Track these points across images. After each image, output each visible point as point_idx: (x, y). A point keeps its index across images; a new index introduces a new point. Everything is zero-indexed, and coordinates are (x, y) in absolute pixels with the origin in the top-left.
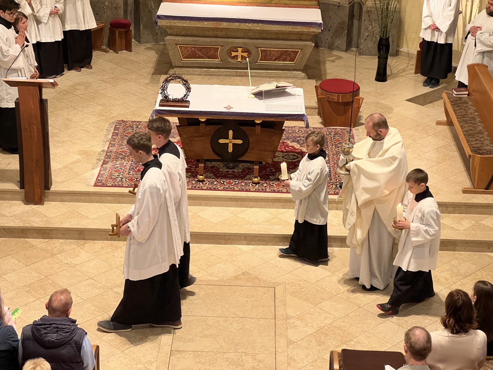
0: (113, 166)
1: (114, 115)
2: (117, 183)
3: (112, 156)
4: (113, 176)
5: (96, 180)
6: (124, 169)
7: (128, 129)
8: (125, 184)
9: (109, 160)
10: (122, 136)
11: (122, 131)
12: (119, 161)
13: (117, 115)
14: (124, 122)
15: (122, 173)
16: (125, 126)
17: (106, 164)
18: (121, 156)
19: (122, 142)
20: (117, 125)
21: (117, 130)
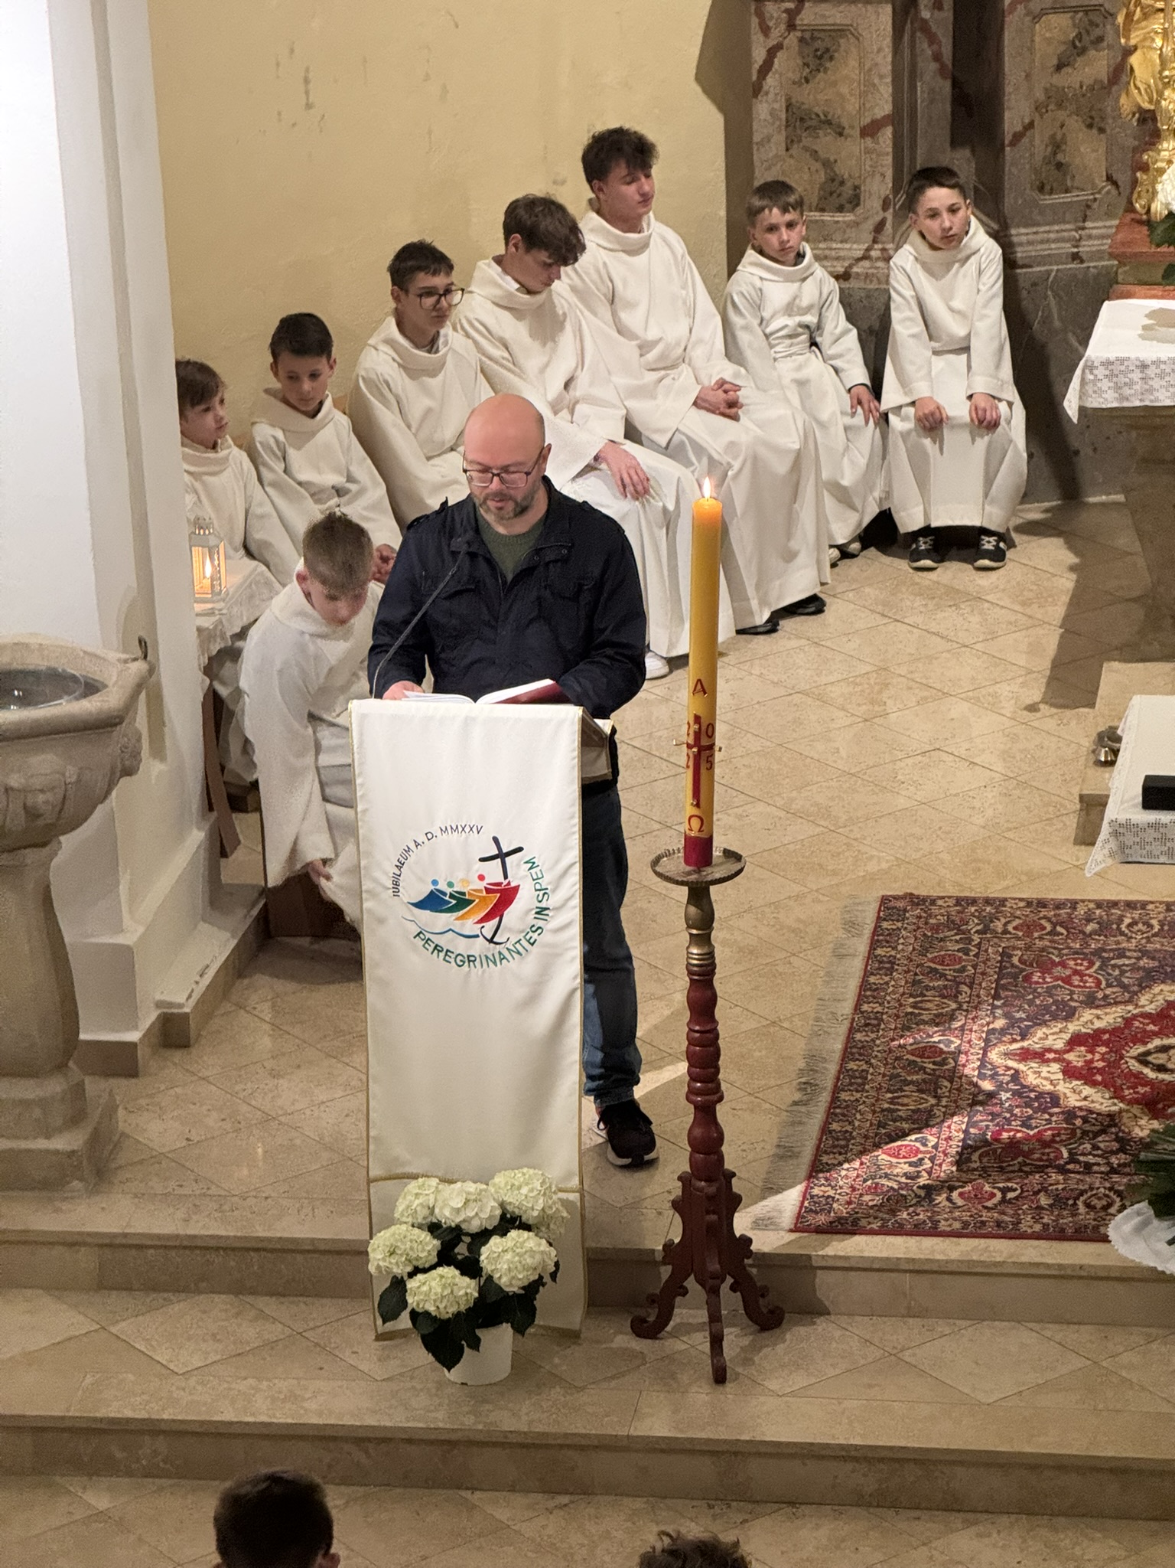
0: (881, 1125)
1: (872, 867)
2: (905, 1215)
3: (870, 1077)
4: (887, 1176)
5: (802, 1203)
6: (938, 1143)
7: (942, 940)
8: (946, 1220)
9: (858, 1095)
10: (916, 974)
11: (911, 948)
12: (911, 1100)
13: (884, 866)
14: (914, 900)
15: (926, 1160)
16: (926, 923)
17: (844, 1115)
18: (915, 1078)
19: (915, 1006)
20: (885, 920)
21: (887, 942)
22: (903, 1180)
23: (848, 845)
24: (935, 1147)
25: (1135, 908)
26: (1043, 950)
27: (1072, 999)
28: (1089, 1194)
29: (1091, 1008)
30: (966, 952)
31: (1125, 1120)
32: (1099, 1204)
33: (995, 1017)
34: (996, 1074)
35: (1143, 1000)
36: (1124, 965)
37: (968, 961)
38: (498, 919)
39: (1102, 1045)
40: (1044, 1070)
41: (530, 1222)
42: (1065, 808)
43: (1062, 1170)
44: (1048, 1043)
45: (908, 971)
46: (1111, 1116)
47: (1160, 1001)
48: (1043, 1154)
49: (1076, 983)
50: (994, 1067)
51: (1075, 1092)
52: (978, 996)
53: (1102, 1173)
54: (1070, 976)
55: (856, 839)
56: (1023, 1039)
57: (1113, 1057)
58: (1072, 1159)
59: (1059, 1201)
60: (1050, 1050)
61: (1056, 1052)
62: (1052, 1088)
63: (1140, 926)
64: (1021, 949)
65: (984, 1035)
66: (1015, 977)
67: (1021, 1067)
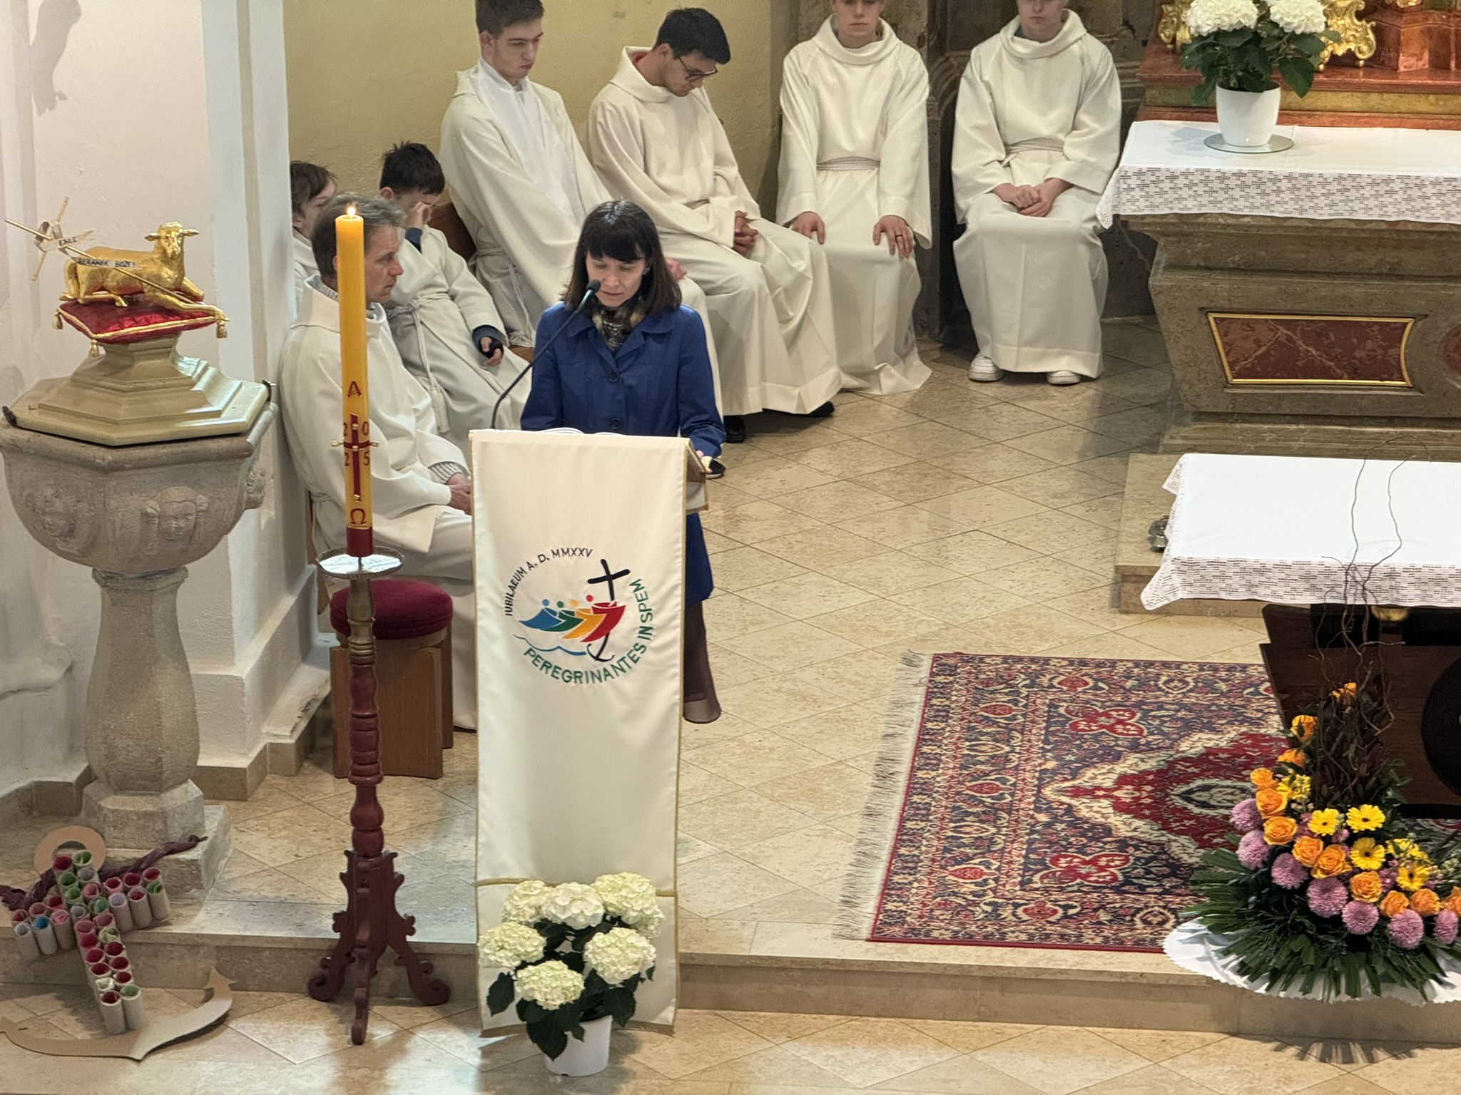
0: (946, 850)
1: (923, 629)
2: (974, 928)
3: (933, 809)
4: (955, 894)
5: (877, 915)
6: (1000, 866)
7: (992, 692)
8: (1013, 932)
9: (923, 824)
10: (970, 722)
11: (963, 699)
12: (973, 829)
13: (936, 629)
14: (966, 659)
15: (991, 881)
16: (977, 678)
17: (911, 841)
18: (975, 810)
19: (971, 748)
20: (938, 675)
21: (942, 693)
22: (970, 897)
23: (899, 610)
24: (998, 869)
25: (1170, 668)
26: (1087, 702)
27: (1117, 745)
28: (1145, 911)
29: (1136, 752)
30: (1016, 702)
31: (1173, 849)
32: (1156, 920)
33: (1047, 760)
34: (1051, 808)
35: (1184, 746)
36: (1163, 716)
37: (1017, 710)
38: (603, 638)
39: (1148, 784)
40: (1096, 805)
41: (630, 922)
42: (1099, 581)
43: (1118, 891)
44: (1098, 782)
45: (962, 719)
46: (1161, 845)
47: (1199, 748)
48: (1099, 877)
49: (1120, 731)
50: (1049, 802)
51: (1125, 824)
52: (1029, 741)
53: (1156, 893)
54: (1113, 725)
55: (906, 606)
56: (1073, 779)
57: (1159, 795)
58: (1128, 881)
59: (1117, 917)
60: (1099, 788)
61: (1106, 790)
62: (1103, 820)
63: (1176, 683)
64: (1065, 701)
65: (1037, 774)
66: (1063, 724)
67: (1074, 802)
